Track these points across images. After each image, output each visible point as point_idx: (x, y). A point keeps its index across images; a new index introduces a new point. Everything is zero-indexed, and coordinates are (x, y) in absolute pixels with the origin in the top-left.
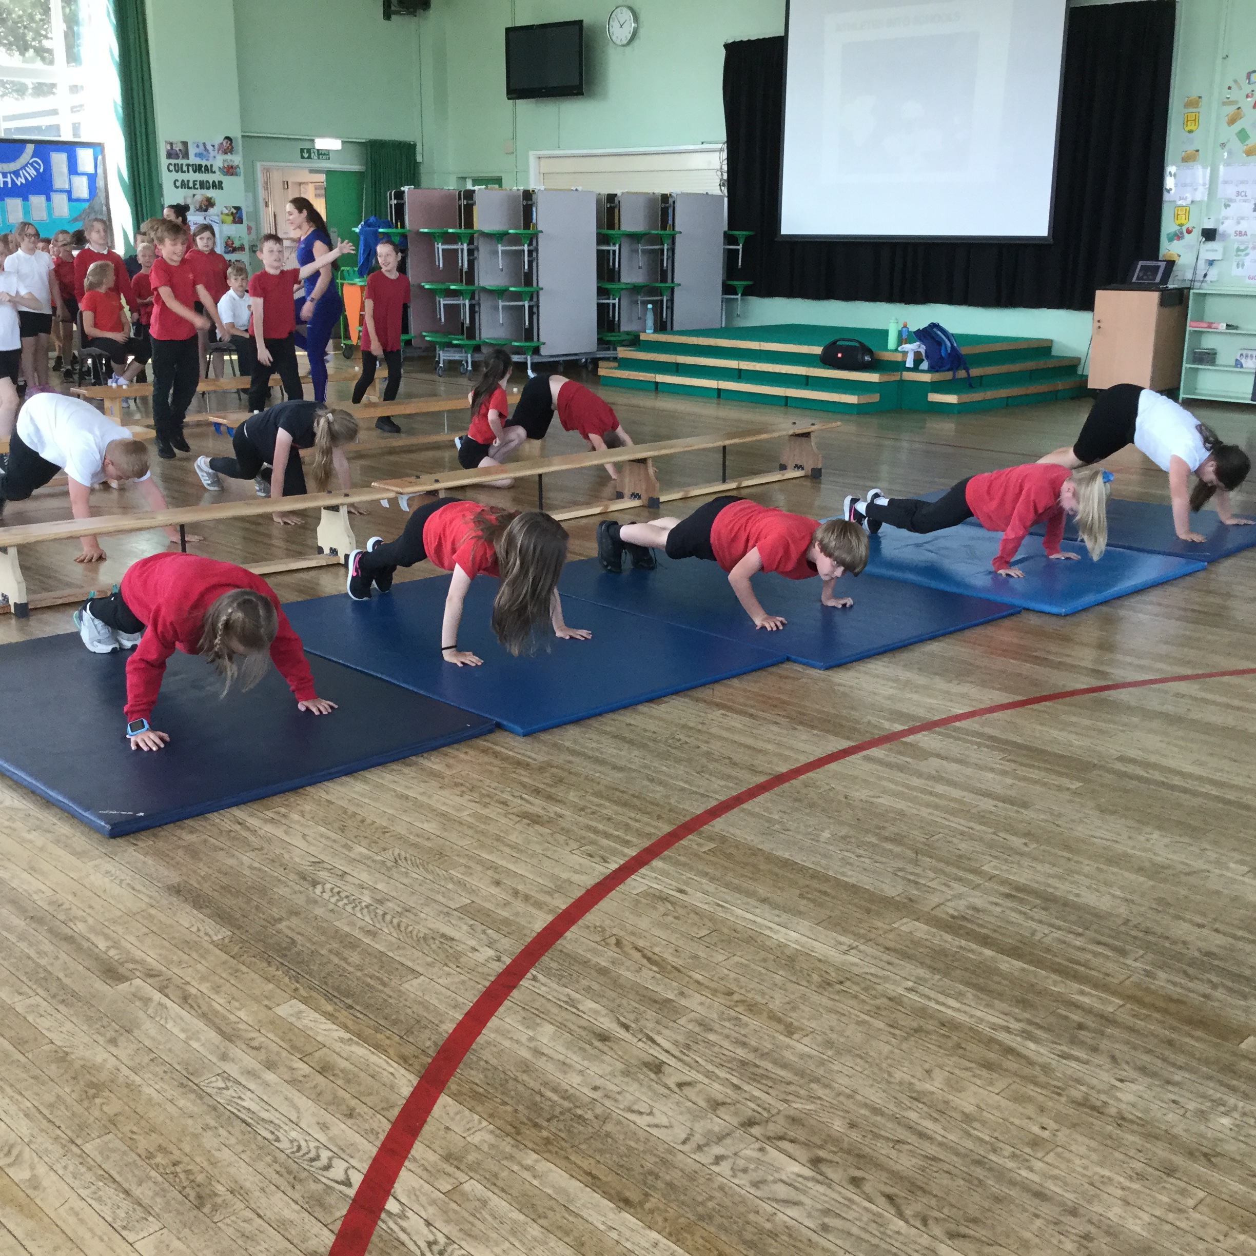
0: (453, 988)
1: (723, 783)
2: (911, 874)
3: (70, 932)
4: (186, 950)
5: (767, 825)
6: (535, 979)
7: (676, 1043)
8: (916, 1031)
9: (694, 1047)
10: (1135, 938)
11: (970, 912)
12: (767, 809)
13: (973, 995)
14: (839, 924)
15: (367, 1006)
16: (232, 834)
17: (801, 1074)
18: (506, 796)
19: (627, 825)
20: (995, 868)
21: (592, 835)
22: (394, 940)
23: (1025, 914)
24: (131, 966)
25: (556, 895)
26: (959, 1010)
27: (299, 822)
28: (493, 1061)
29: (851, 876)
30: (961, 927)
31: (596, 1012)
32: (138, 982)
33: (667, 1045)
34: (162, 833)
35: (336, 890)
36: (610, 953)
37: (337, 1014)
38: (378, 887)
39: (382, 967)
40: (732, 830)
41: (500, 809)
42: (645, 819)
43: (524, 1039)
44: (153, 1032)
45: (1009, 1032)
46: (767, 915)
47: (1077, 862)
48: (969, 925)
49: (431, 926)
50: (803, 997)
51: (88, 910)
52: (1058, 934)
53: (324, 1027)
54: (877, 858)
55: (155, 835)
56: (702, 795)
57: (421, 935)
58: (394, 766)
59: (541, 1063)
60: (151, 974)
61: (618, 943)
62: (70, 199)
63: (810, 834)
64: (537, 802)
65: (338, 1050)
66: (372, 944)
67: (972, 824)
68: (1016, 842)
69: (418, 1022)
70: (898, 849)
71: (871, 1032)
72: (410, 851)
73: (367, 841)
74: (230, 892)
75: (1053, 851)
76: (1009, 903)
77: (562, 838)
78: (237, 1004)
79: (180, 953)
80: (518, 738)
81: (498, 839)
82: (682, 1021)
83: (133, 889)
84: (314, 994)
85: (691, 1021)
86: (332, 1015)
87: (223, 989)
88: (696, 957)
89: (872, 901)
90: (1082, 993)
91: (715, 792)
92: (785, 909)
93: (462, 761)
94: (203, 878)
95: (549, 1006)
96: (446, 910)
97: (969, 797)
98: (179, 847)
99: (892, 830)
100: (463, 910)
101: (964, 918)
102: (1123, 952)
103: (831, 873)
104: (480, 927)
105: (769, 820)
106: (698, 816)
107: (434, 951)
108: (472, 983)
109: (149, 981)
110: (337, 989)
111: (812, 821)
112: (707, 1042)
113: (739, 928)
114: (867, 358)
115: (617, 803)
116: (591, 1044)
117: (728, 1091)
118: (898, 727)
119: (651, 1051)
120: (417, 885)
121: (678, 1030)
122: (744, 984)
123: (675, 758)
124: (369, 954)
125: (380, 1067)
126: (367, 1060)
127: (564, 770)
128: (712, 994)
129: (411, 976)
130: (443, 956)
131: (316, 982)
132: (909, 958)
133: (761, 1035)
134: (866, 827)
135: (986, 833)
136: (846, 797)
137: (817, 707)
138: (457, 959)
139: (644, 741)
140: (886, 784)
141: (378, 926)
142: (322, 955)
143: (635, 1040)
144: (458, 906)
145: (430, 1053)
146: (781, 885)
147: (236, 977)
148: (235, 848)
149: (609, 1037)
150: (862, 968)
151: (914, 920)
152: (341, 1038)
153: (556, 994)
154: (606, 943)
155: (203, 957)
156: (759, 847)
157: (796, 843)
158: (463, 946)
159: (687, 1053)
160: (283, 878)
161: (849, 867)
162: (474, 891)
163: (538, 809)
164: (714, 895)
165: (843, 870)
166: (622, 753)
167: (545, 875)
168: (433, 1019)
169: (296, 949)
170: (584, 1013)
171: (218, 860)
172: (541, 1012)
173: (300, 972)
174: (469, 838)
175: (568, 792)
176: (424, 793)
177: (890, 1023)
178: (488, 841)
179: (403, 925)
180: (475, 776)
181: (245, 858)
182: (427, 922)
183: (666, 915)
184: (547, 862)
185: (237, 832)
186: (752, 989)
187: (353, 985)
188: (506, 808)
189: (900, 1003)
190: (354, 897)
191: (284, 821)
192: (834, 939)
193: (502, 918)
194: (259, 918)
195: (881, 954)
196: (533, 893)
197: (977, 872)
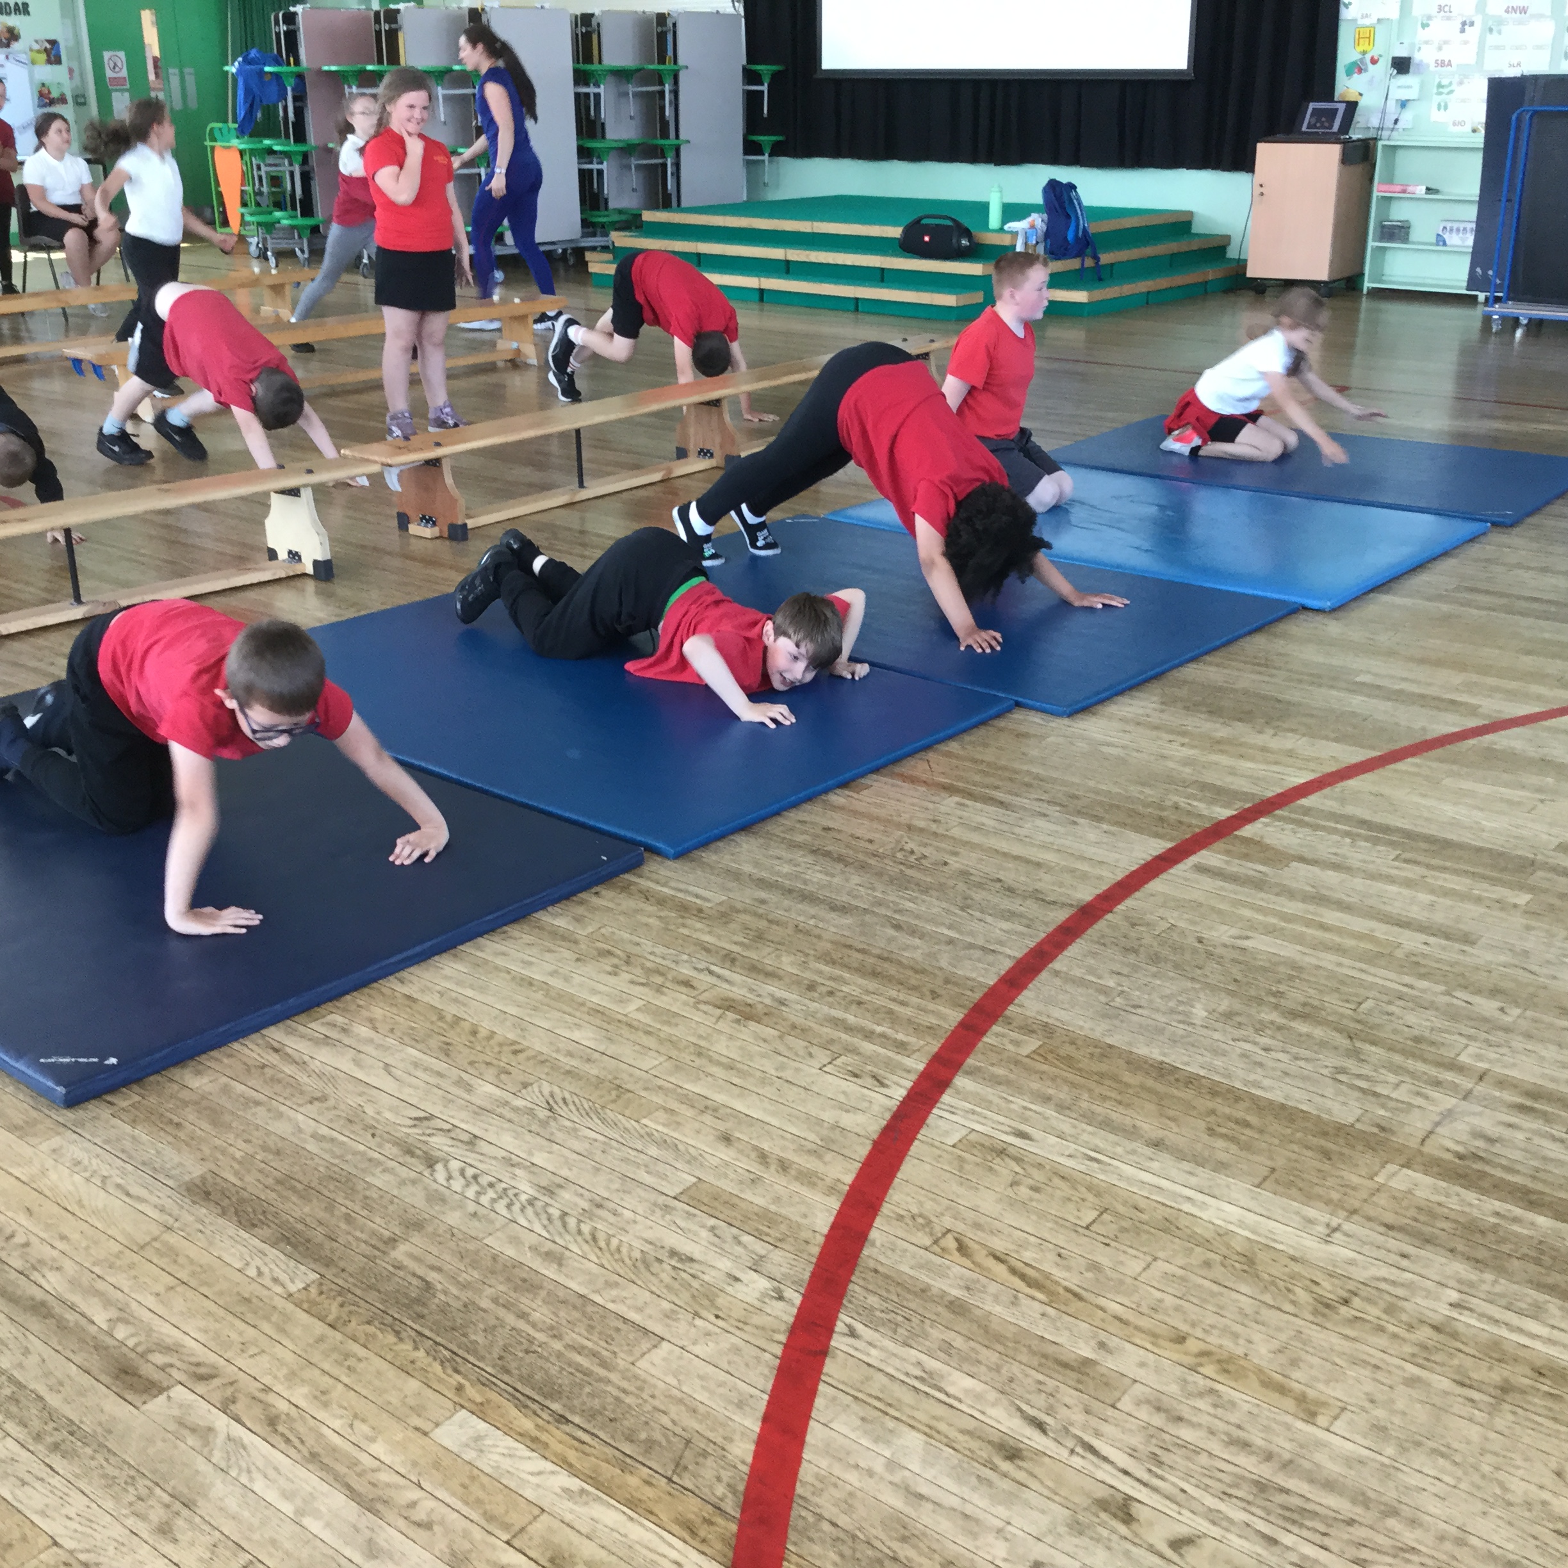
0: (726, 1367)
1: (1006, 925)
2: (1359, 1076)
3: (39, 1295)
4: (249, 1317)
5: (1103, 999)
6: (852, 1333)
7: (1133, 1453)
8: (1504, 1390)
9: (1165, 1457)
11: (1481, 1143)
12: (1091, 970)
14: (1290, 1184)
15: (592, 1415)
16: (268, 1072)
17: (1362, 1499)
18: (686, 971)
19: (890, 1012)
21: (844, 1036)
22: (595, 1269)
24: (159, 1359)
25: (829, 1156)
26: (1550, 1341)
27: (371, 1041)
28: (843, 1520)
29: (1272, 1088)
30: (1483, 1175)
31: (978, 1397)
32: (178, 1392)
33: (1120, 1459)
35: (470, 1172)
36: (957, 1270)
37: (544, 1437)
38: (537, 1159)
39: (591, 1328)
40: (1057, 1012)
41: (682, 995)
42: (914, 1000)
43: (879, 1466)
44: (232, 1504)
46: (1174, 1173)
48: (1488, 1169)
49: (649, 1235)
51: (57, 1244)
53: (528, 1466)
54: (1295, 1050)
56: (983, 949)
57: (637, 1254)
59: (925, 1517)
60: (202, 1375)
61: (962, 1248)
63: (1172, 1011)
64: (736, 978)
65: (568, 1517)
66: (561, 1279)
67: (1407, 979)
68: (1487, 1006)
69: (688, 1442)
70: (1319, 1032)
71: (1437, 1401)
72: (566, 1085)
73: (493, 1070)
74: (293, 1189)
76: (1529, 1123)
77: (799, 1044)
78: (365, 1428)
79: (238, 1323)
80: (669, 863)
81: (699, 1052)
82: (1126, 1404)
83: (128, 1194)
84: (493, 1396)
85: (1138, 1403)
86: (535, 1440)
87: (334, 1395)
88: (1095, 1267)
89: (1325, 1134)
91: (1001, 943)
92: (1199, 1161)
93: (595, 909)
95: (899, 1392)
96: (661, 1199)
97: (1381, 931)
98: (185, 1103)
99: (1295, 996)
100: (690, 1199)
101: (1476, 1157)
103: (1238, 1085)
104: (727, 1231)
105: (1104, 990)
106: (993, 989)
107: (667, 1287)
108: (753, 1351)
109: (201, 1388)
110: (527, 1380)
111: (1170, 988)
112: (1184, 1445)
113: (1142, 1204)
114: (964, 242)
115: (860, 970)
116: (994, 1468)
117: (1260, 1550)
118: (1224, 813)
119: (1100, 1475)
120: (599, 1152)
121: (1128, 1426)
122: (1194, 1317)
123: (918, 884)
124: (562, 1302)
125: (651, 1550)
126: (625, 1536)
127: (760, 916)
128: (1153, 1344)
129: (645, 1345)
130: (685, 1296)
131: (489, 1369)
132: (1428, 1241)
133: (1265, 1422)
134: (1253, 993)
135: (1435, 994)
136: (1200, 941)
137: (1092, 784)
138: (712, 1302)
139: (861, 857)
140: (1247, 913)
141: (558, 1240)
142: (484, 1311)
143: (1065, 1453)
144: (678, 1190)
145: (729, 1510)
146: (1171, 1113)
147: (349, 1368)
148: (281, 1099)
149: (1020, 1450)
150: (1365, 1268)
151: (1403, 1166)
152: (566, 1490)
153: (897, 1363)
154: (943, 1249)
155: (282, 1330)
156: (1109, 1041)
157: (1161, 1031)
158: (713, 1273)
159: (1159, 1472)
160: (376, 1155)
161: (1259, 1070)
162: (695, 1159)
163: (744, 992)
164: (1075, 1139)
165: (1252, 1077)
166: (836, 880)
167: (798, 1118)
168: (711, 1435)
169: (436, 1301)
170: (960, 1401)
171: (257, 1127)
172: (890, 1405)
173: (455, 1349)
174: (651, 1053)
175: (778, 957)
176: (556, 972)
177: (1457, 1377)
178: (686, 1057)
179: (601, 1237)
180: (626, 936)
181: (300, 1117)
182: (638, 1227)
183: (1014, 1184)
184: (792, 1093)
185: (274, 1067)
186: (1213, 1327)
187: (554, 1370)
188: (694, 993)
189: (1455, 1335)
190: (504, 1185)
191: (346, 1041)
192: (1297, 1213)
193: (756, 1209)
194: (357, 1239)
195: (1382, 1238)
196: (790, 1156)
197: (1453, 1066)
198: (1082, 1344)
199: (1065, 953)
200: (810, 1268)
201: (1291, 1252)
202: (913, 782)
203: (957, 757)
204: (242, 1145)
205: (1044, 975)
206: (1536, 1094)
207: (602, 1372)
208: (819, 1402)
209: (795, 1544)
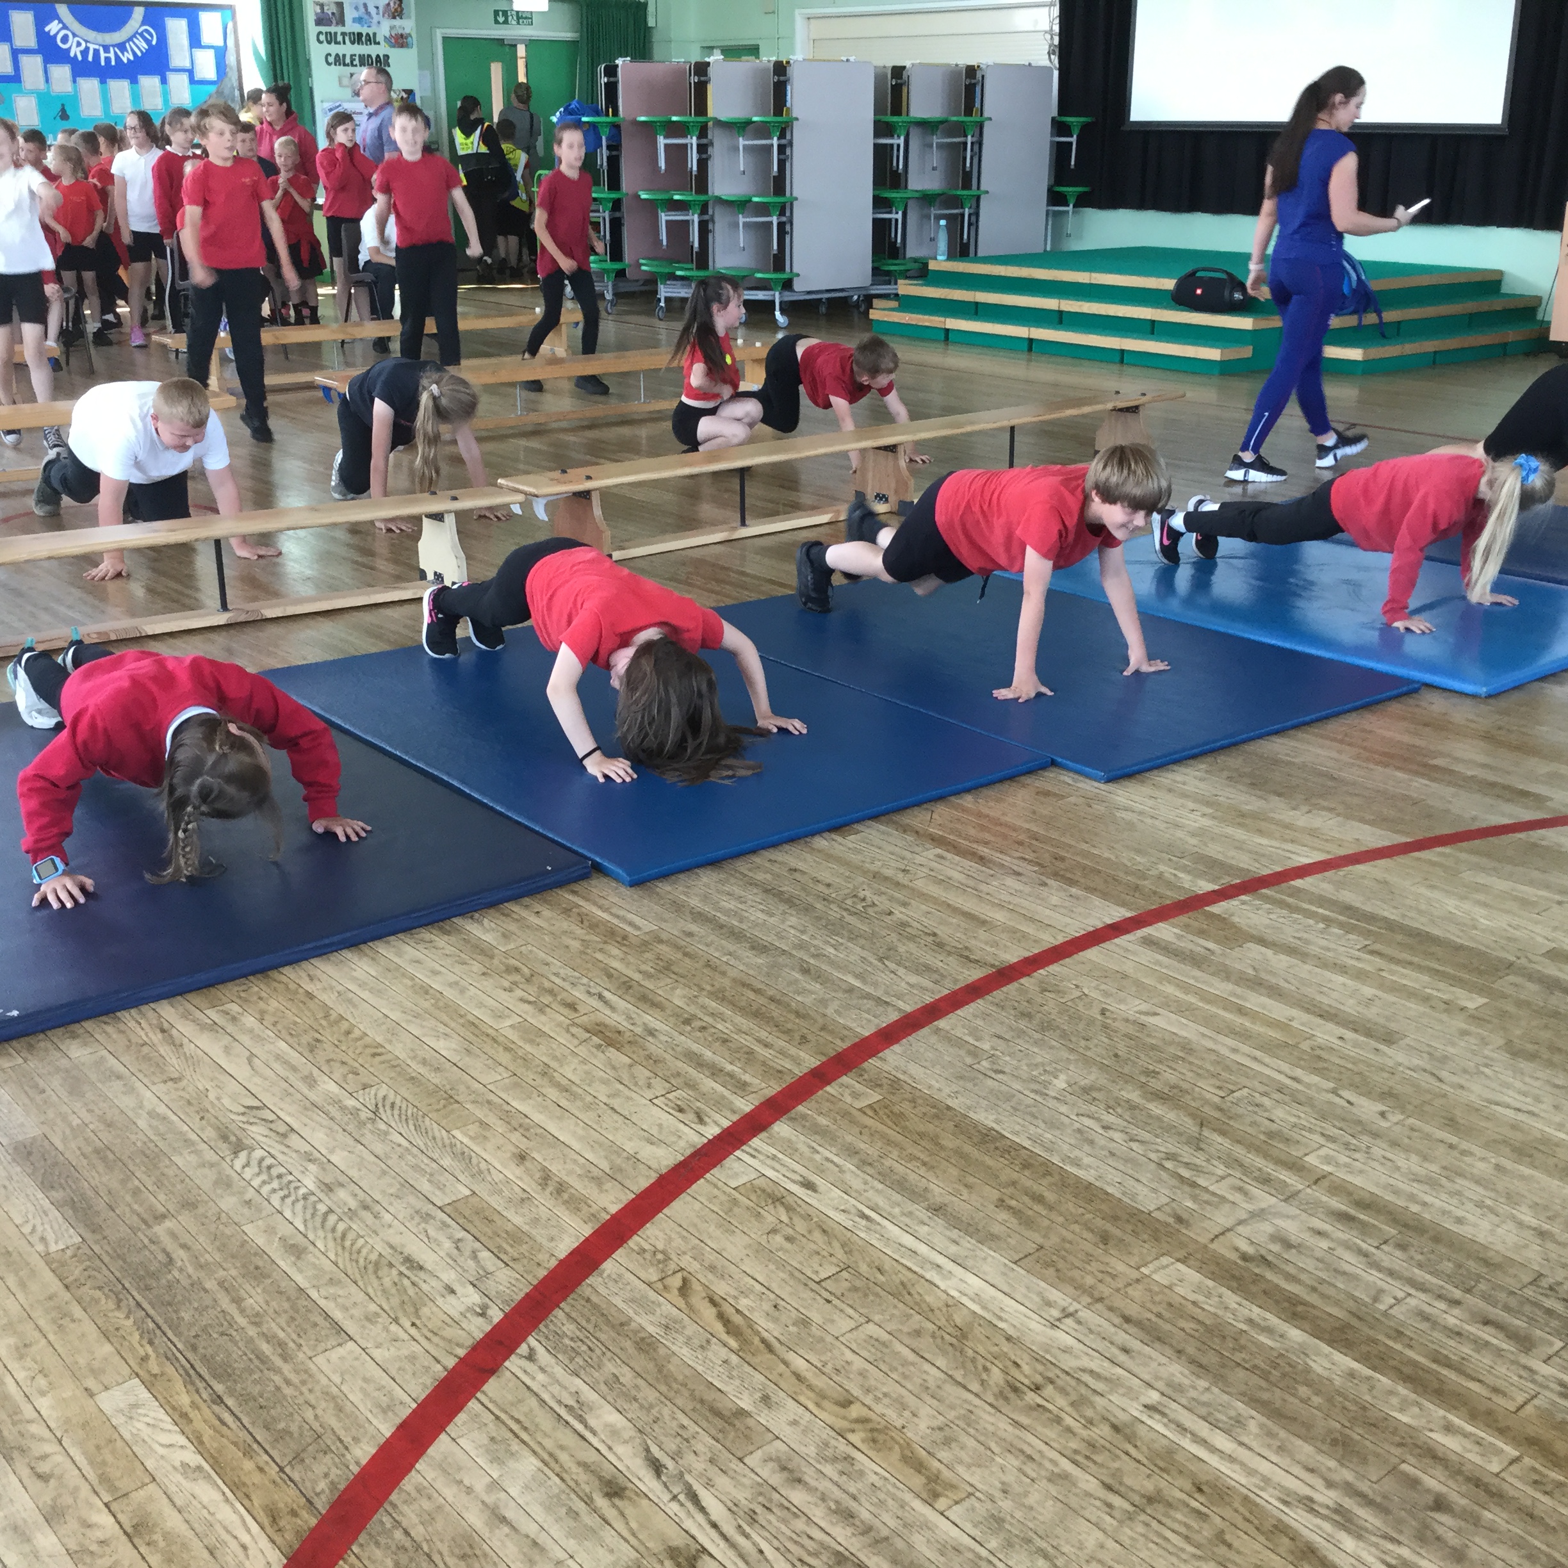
0: (393, 1373)
1: (913, 979)
2: (1187, 1165)
5: (969, 1060)
6: (531, 1357)
7: (733, 1508)
8: (1150, 1500)
9: (762, 1516)
10: (1550, 1312)
11: (1276, 1248)
12: (975, 1032)
13: (1262, 1426)
16: (146, 1049)
18: (578, 994)
19: (750, 1053)
20: (1328, 1160)
21: (690, 1070)
22: (327, 1265)
23: (1366, 1255)
25: (608, 1185)
26: (1231, 1459)
27: (251, 1031)
28: (418, 1532)
29: (1090, 1168)
30: (1257, 1279)
31: (614, 1432)
33: (717, 1511)
34: (42, 1044)
35: (269, 1161)
36: (667, 1308)
37: (194, 1414)
38: (334, 1158)
39: (293, 1319)
40: (915, 1070)
41: (561, 1016)
42: (781, 1043)
43: (480, 1485)
45: (1312, 1510)
46: (940, 1241)
47: (1464, 1153)
48: (1269, 1275)
49: (396, 1240)
50: (969, 1419)
52: (1418, 1300)
53: (165, 1439)
54: (1135, 1131)
55: (31, 1048)
56: (879, 1001)
57: (373, 1257)
58: (425, 934)
59: (496, 1538)
61: (684, 1289)
62: (192, 81)
63: (1033, 1080)
64: (621, 1004)
65: (174, 1490)
66: (291, 1271)
67: (1298, 1072)
68: (1367, 1108)
69: (318, 1437)
70: (1171, 1116)
71: (1074, 1502)
72: (403, 1090)
73: (345, 1070)
74: (104, 1159)
75: (1428, 1128)
76: (1341, 1233)
77: (642, 1073)
78: (43, 1383)
80: (623, 890)
81: (546, 1072)
82: (755, 1459)
84: (170, 1370)
85: (768, 1460)
86: (184, 1415)
87: (34, 1349)
88: (805, 1322)
89: (1115, 1218)
90: (1449, 1428)
91: (900, 997)
92: (969, 1228)
93: (526, 926)
94: (72, 1129)
96: (427, 1208)
97: (1300, 1019)
98: (58, 1070)
99: (1169, 1078)
100: (454, 1210)
101: (1263, 1260)
102: (1526, 1343)
103: (1056, 1160)
104: (470, 1243)
105: (975, 1053)
106: (865, 1041)
107: (384, 1290)
108: (428, 1361)
110: (208, 1359)
111: (1041, 1055)
112: (788, 1507)
113: (888, 1265)
114: (1238, 296)
115: (744, 1010)
116: (588, 1501)
118: (1205, 886)
119: (689, 1524)
120: (395, 1157)
121: (744, 1480)
122: (873, 1382)
123: (851, 932)
124: (281, 1293)
125: (228, 1532)
126: (212, 1514)
127: (678, 947)
128: (818, 1405)
129: (332, 1342)
130: (395, 1301)
131: (180, 1346)
132: (1159, 1339)
133: (882, 1496)
134: (1126, 1070)
135: (1320, 1090)
136: (1103, 1012)
137: (1085, 846)
138: (417, 1311)
139: (810, 899)
140: (1170, 989)
141: (311, 1236)
142: (206, 1291)
143: (666, 1497)
144: (448, 1201)
145: (319, 1507)
146: (971, 1180)
147: (60, 1326)
148: (141, 1076)
149: (625, 1489)
150: (1077, 1357)
151: (1178, 1260)
152: (185, 1465)
153: (556, 1389)
154: (665, 1287)
155: (23, 1285)
156: (950, 1102)
157: (1009, 1098)
158: (434, 1283)
159: (748, 1529)
160: (194, 1137)
161: (1086, 1148)
162: (480, 1172)
163: (620, 1019)
164: (858, 1196)
165: (1077, 1153)
166: (772, 920)
167: (601, 1145)
168: (342, 1433)
169: (170, 1277)
170: (594, 1433)
171: (106, 1098)
172: (525, 1429)
173: (160, 1321)
174: (501, 1069)
175: (673, 989)
176: (456, 983)
177: (1108, 1481)
178: (529, 1076)
179: (351, 1236)
180: (542, 955)
181: (148, 1094)
182: (391, 1231)
183: (774, 1231)
184: (609, 1119)
185: (153, 1046)
186: (885, 1395)
187: (236, 1353)
188: (573, 1015)
189: (1131, 1438)
190: (290, 1178)
191: (230, 1028)
192: (1040, 1294)
193: (509, 1227)
194: (133, 1211)
195: (1113, 1329)
196: (572, 1181)
197: (1296, 1166)
198: (745, 1396)
199: (959, 1012)
200: (527, 1289)
201: (1011, 1332)
202: (905, 831)
203: (964, 810)
204: (83, 1113)
205: (925, 1031)
206: (1368, 1204)
207: (278, 1362)
208: (461, 1418)
209: (361, 1545)
